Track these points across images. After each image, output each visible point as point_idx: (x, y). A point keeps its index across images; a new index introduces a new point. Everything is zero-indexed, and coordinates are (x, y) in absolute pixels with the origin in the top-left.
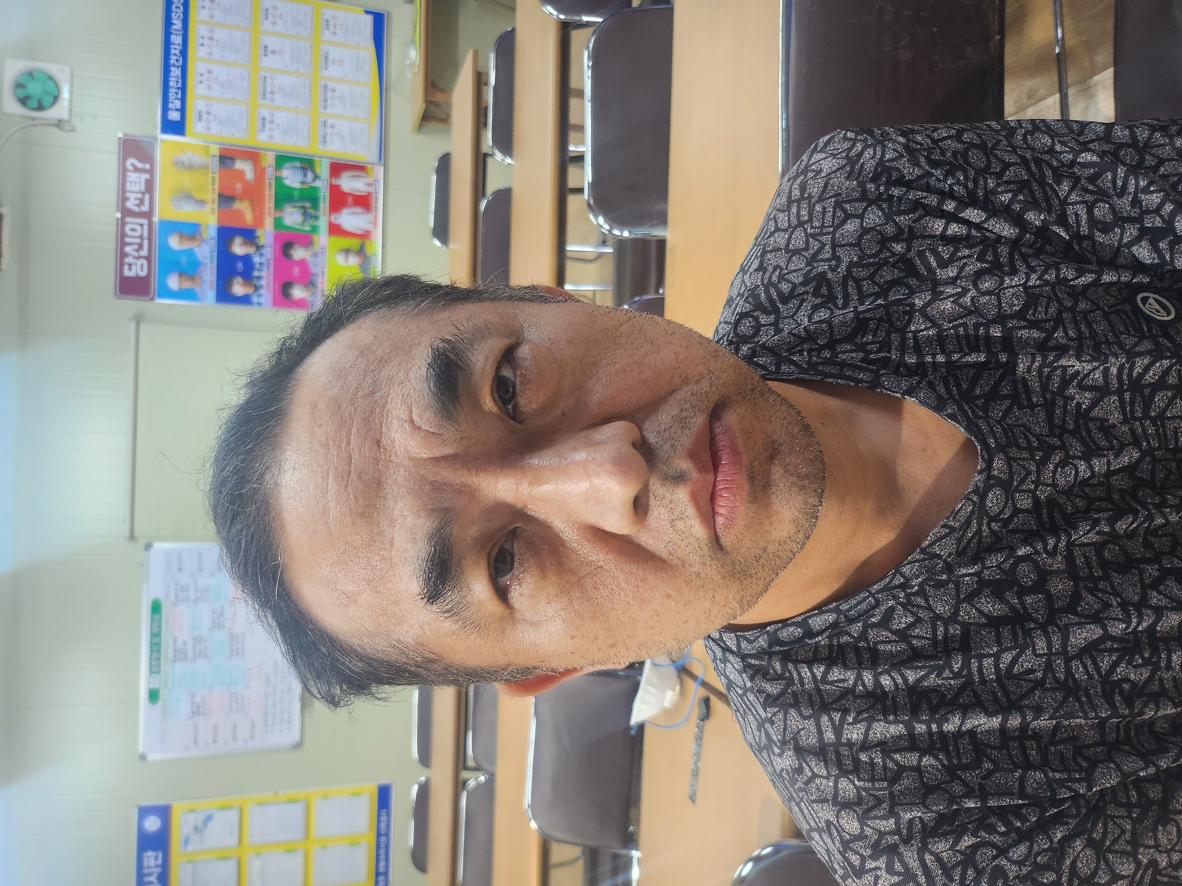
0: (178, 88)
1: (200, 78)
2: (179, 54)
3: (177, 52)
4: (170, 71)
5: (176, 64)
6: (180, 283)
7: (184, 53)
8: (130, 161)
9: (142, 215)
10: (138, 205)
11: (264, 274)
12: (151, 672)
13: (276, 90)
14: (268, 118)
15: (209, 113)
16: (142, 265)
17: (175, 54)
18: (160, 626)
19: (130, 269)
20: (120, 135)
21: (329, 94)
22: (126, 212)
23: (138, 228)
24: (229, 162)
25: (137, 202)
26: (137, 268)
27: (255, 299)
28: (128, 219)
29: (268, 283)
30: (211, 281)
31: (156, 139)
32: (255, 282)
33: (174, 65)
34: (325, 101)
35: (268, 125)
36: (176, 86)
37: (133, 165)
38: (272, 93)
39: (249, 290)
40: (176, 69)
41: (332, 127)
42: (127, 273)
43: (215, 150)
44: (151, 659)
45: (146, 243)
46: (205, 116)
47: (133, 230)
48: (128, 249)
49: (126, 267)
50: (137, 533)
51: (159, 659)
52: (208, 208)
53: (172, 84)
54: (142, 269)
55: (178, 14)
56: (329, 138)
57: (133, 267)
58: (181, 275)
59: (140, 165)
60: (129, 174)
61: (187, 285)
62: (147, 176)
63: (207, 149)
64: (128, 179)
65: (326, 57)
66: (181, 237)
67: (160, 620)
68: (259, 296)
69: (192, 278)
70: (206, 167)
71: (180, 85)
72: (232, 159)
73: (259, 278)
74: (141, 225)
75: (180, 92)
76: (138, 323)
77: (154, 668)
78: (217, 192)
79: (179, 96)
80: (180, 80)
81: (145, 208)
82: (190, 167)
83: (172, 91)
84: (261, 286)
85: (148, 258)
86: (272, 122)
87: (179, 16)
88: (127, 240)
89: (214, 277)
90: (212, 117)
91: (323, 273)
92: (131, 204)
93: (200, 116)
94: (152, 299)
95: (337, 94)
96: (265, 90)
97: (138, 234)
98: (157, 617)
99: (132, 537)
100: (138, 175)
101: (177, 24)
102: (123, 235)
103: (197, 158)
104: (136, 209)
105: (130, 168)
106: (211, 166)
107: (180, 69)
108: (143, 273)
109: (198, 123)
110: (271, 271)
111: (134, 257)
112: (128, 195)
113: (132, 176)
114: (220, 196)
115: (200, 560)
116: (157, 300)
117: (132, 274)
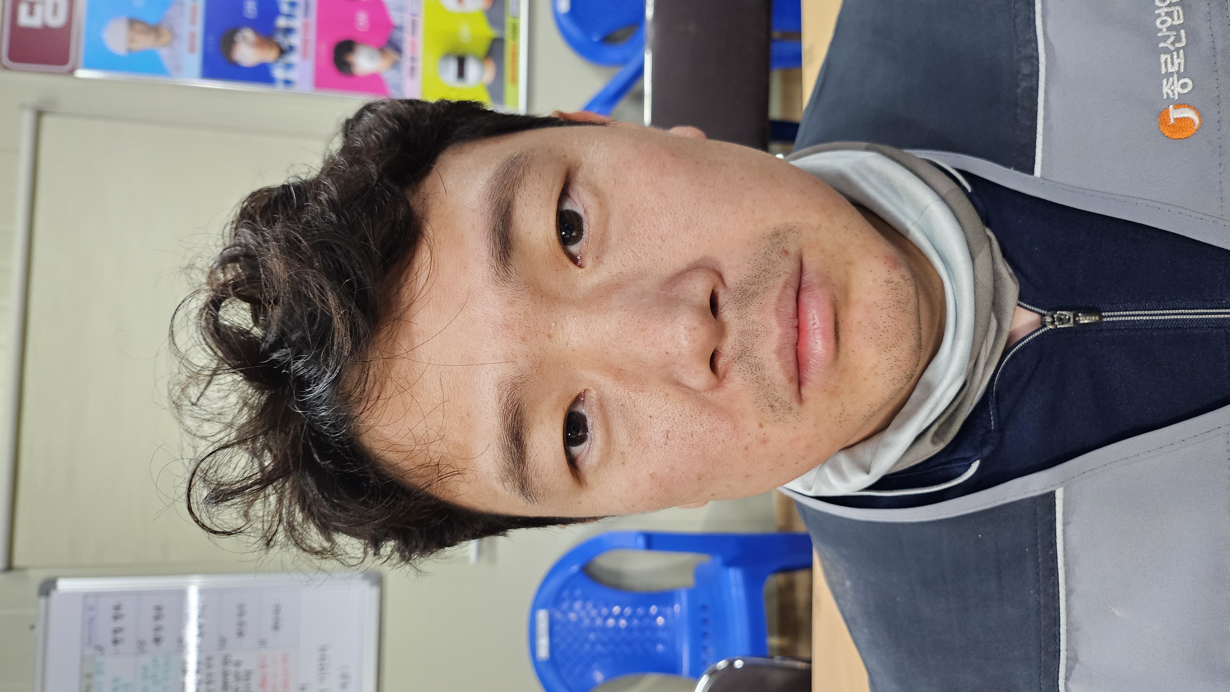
6: (132, 40)
11: (297, 23)
19: (31, 13)
27: (279, 73)
29: (305, 42)
30: (193, 35)
32: (280, 38)
39: (268, 55)
42: (24, 20)
50: (20, 559)
54: (55, 13)
58: (132, 22)
61: (144, 42)
68: (289, 66)
69: (154, 30)
73: (288, 31)
76: (39, 114)
84: (291, 48)
89: (198, 28)
91: (414, 24)
99: (10, 568)
108: (57, 21)
110: (313, 19)
115: (157, 618)
116: (82, 73)
117: (35, 22)
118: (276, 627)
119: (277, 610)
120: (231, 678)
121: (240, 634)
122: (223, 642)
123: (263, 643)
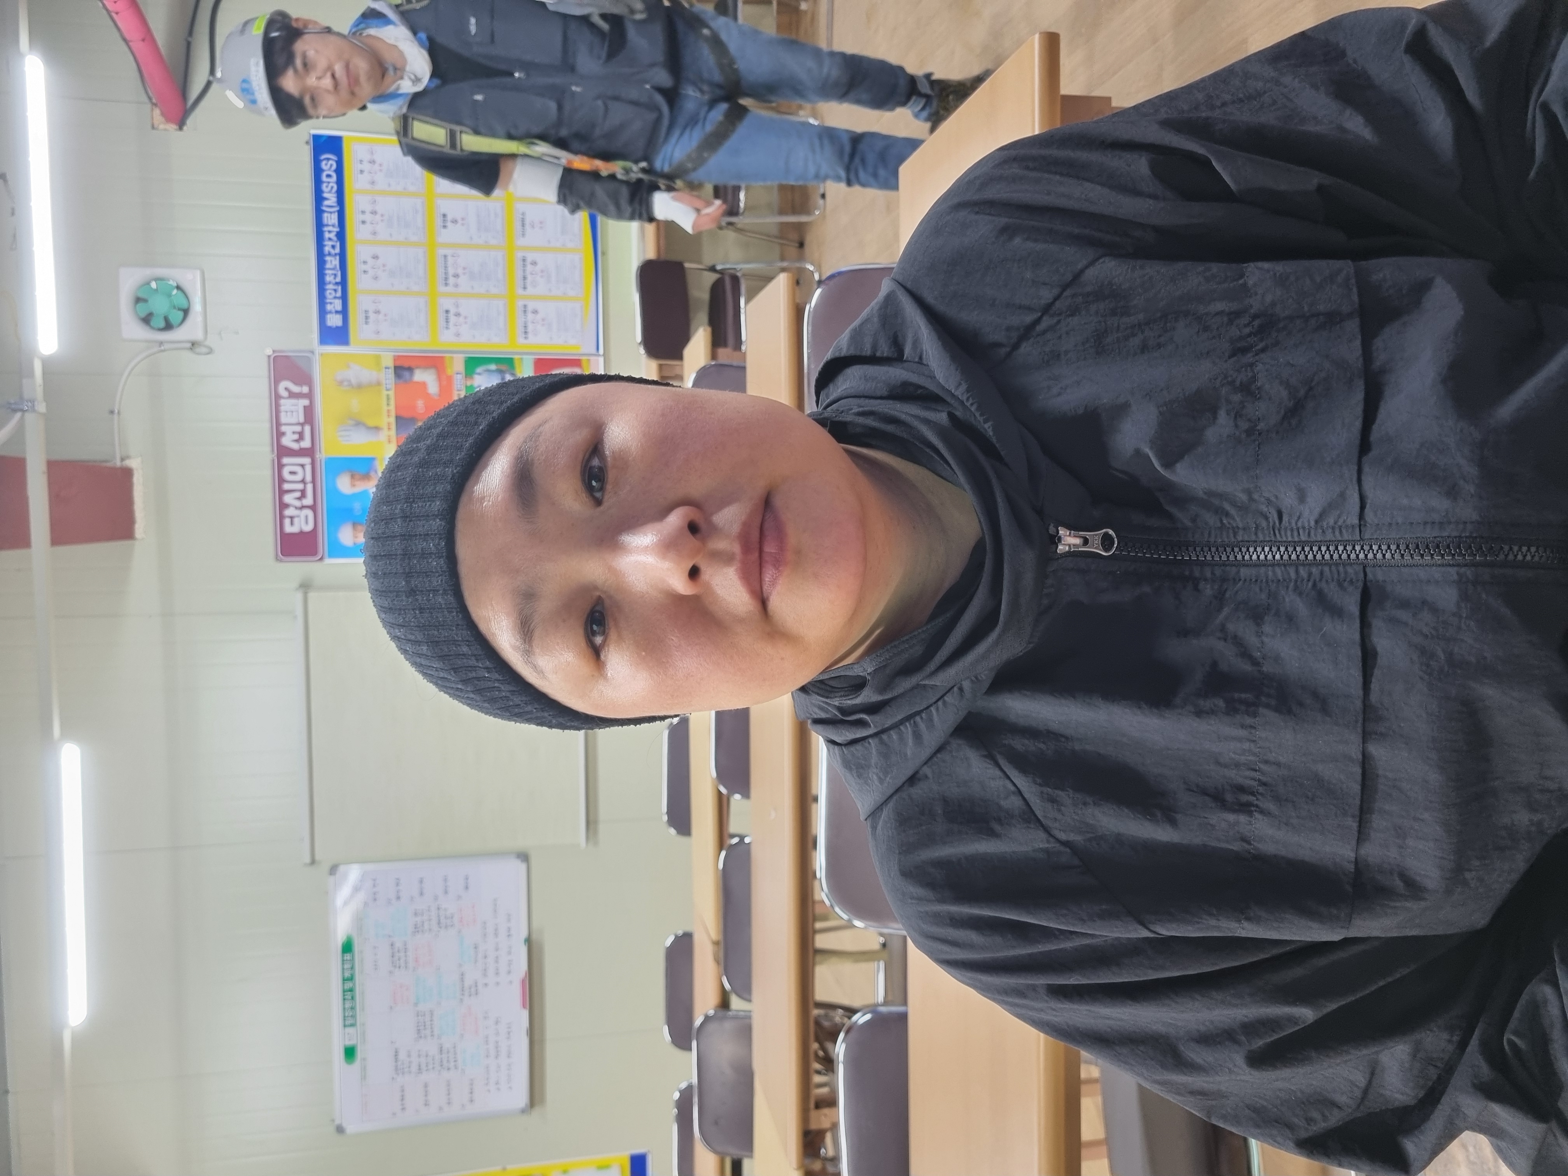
0: (337, 284)
1: (364, 267)
2: (335, 239)
3: (332, 236)
4: (324, 262)
5: (333, 252)
6: (355, 537)
7: (341, 236)
8: (284, 384)
9: (302, 453)
10: (297, 441)
12: (345, 1026)
13: (460, 271)
14: (453, 310)
15: (377, 312)
16: (307, 517)
17: (330, 239)
18: (352, 968)
19: (292, 523)
20: (269, 352)
21: (529, 268)
22: (283, 452)
23: (299, 469)
24: (406, 374)
25: (296, 437)
26: (300, 521)
28: (286, 460)
31: (312, 352)
33: (330, 254)
34: (525, 278)
35: (453, 319)
36: (334, 281)
37: (286, 389)
38: (456, 276)
40: (333, 259)
41: (535, 312)
42: (288, 529)
43: (388, 361)
44: (344, 1009)
45: (309, 487)
46: (372, 316)
47: (292, 473)
48: (288, 499)
49: (287, 521)
50: (318, 857)
51: (353, 1008)
52: (383, 436)
53: (328, 278)
54: (307, 522)
55: (331, 185)
56: (530, 327)
57: (296, 520)
58: (354, 525)
59: (296, 389)
60: (282, 402)
62: (306, 402)
63: (378, 358)
64: (282, 408)
65: (523, 220)
66: (353, 477)
67: (353, 960)
70: (379, 384)
71: (339, 279)
72: (410, 369)
74: (303, 466)
75: (339, 288)
76: (306, 592)
77: (350, 1019)
78: (393, 414)
79: (339, 294)
80: (339, 273)
81: (306, 444)
82: (360, 387)
83: (330, 287)
85: (313, 508)
86: (458, 315)
87: (332, 187)
88: (286, 486)
90: (381, 317)
92: (288, 441)
93: (367, 318)
94: (321, 559)
95: (538, 268)
96: (446, 273)
97: (299, 477)
98: (348, 957)
99: (313, 862)
100: (293, 401)
101: (331, 199)
102: (282, 480)
103: (367, 374)
104: (295, 446)
105: (284, 394)
106: (384, 382)
107: (338, 257)
108: (309, 528)
109: (365, 326)
111: (296, 508)
112: (283, 429)
113: (287, 404)
114: (398, 418)
115: (397, 885)
116: (328, 561)
117: (295, 529)
118: (467, 888)
119: (467, 879)
120: (442, 918)
121: (446, 892)
122: (436, 898)
123: (459, 897)
